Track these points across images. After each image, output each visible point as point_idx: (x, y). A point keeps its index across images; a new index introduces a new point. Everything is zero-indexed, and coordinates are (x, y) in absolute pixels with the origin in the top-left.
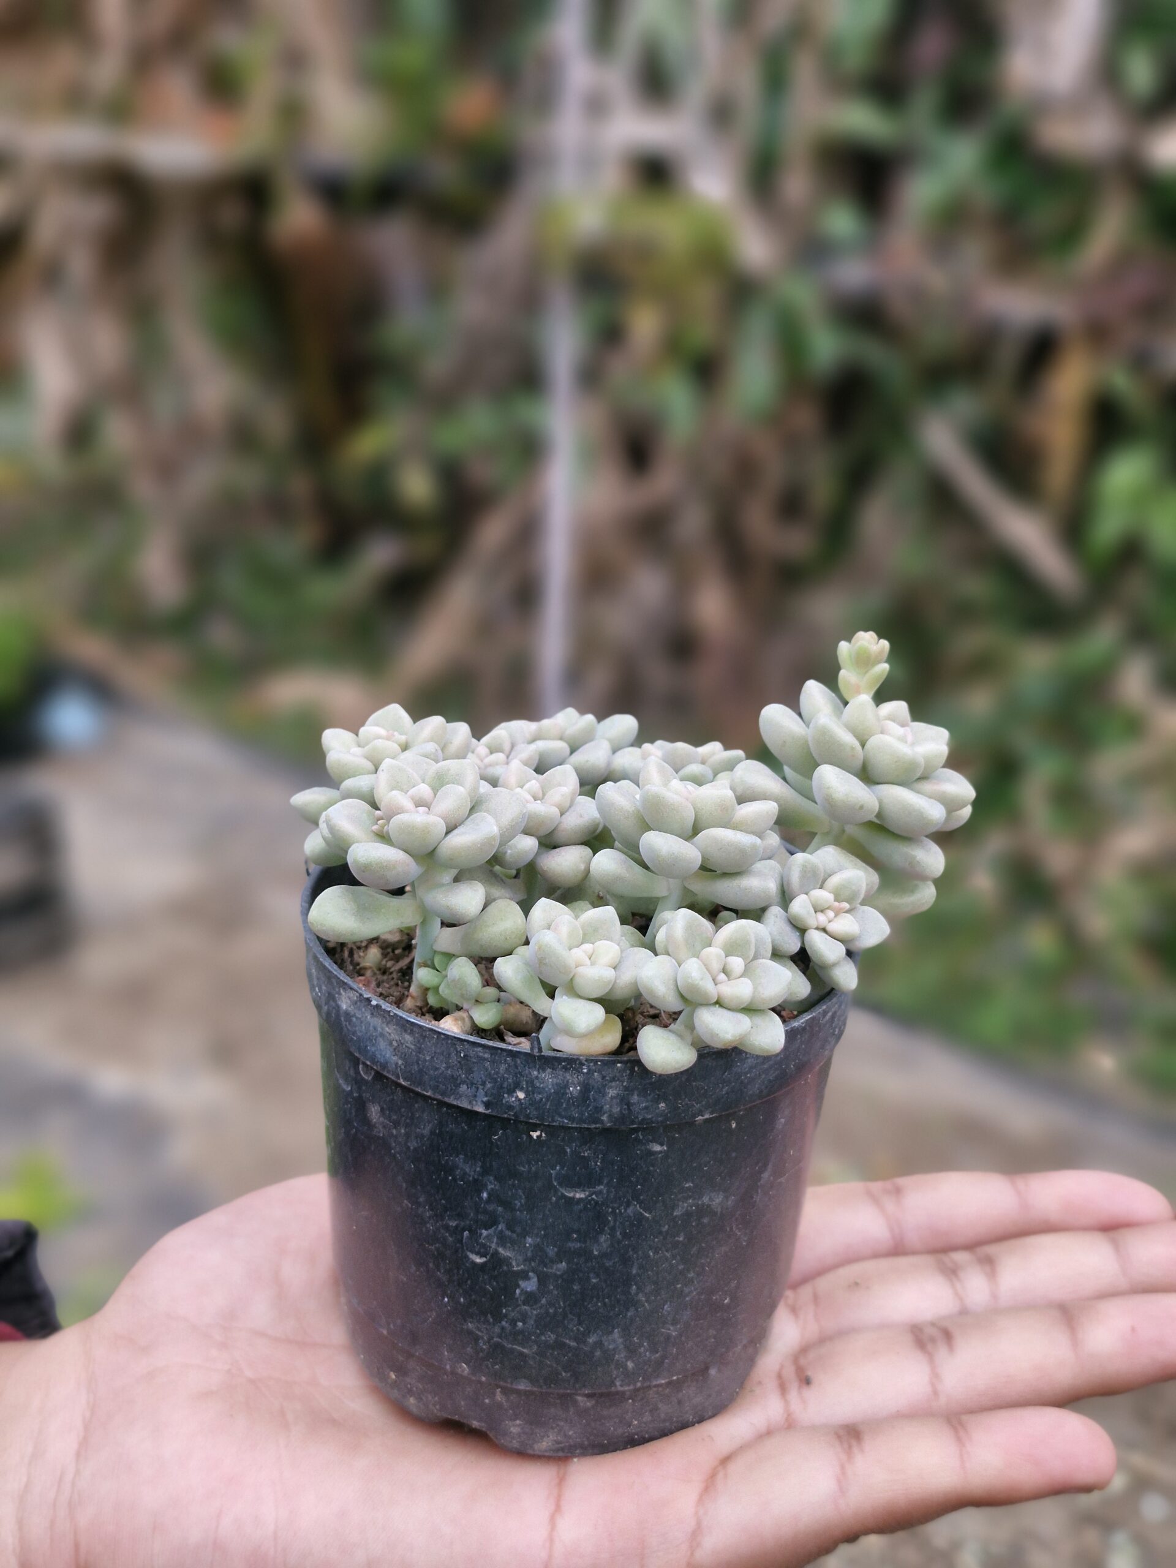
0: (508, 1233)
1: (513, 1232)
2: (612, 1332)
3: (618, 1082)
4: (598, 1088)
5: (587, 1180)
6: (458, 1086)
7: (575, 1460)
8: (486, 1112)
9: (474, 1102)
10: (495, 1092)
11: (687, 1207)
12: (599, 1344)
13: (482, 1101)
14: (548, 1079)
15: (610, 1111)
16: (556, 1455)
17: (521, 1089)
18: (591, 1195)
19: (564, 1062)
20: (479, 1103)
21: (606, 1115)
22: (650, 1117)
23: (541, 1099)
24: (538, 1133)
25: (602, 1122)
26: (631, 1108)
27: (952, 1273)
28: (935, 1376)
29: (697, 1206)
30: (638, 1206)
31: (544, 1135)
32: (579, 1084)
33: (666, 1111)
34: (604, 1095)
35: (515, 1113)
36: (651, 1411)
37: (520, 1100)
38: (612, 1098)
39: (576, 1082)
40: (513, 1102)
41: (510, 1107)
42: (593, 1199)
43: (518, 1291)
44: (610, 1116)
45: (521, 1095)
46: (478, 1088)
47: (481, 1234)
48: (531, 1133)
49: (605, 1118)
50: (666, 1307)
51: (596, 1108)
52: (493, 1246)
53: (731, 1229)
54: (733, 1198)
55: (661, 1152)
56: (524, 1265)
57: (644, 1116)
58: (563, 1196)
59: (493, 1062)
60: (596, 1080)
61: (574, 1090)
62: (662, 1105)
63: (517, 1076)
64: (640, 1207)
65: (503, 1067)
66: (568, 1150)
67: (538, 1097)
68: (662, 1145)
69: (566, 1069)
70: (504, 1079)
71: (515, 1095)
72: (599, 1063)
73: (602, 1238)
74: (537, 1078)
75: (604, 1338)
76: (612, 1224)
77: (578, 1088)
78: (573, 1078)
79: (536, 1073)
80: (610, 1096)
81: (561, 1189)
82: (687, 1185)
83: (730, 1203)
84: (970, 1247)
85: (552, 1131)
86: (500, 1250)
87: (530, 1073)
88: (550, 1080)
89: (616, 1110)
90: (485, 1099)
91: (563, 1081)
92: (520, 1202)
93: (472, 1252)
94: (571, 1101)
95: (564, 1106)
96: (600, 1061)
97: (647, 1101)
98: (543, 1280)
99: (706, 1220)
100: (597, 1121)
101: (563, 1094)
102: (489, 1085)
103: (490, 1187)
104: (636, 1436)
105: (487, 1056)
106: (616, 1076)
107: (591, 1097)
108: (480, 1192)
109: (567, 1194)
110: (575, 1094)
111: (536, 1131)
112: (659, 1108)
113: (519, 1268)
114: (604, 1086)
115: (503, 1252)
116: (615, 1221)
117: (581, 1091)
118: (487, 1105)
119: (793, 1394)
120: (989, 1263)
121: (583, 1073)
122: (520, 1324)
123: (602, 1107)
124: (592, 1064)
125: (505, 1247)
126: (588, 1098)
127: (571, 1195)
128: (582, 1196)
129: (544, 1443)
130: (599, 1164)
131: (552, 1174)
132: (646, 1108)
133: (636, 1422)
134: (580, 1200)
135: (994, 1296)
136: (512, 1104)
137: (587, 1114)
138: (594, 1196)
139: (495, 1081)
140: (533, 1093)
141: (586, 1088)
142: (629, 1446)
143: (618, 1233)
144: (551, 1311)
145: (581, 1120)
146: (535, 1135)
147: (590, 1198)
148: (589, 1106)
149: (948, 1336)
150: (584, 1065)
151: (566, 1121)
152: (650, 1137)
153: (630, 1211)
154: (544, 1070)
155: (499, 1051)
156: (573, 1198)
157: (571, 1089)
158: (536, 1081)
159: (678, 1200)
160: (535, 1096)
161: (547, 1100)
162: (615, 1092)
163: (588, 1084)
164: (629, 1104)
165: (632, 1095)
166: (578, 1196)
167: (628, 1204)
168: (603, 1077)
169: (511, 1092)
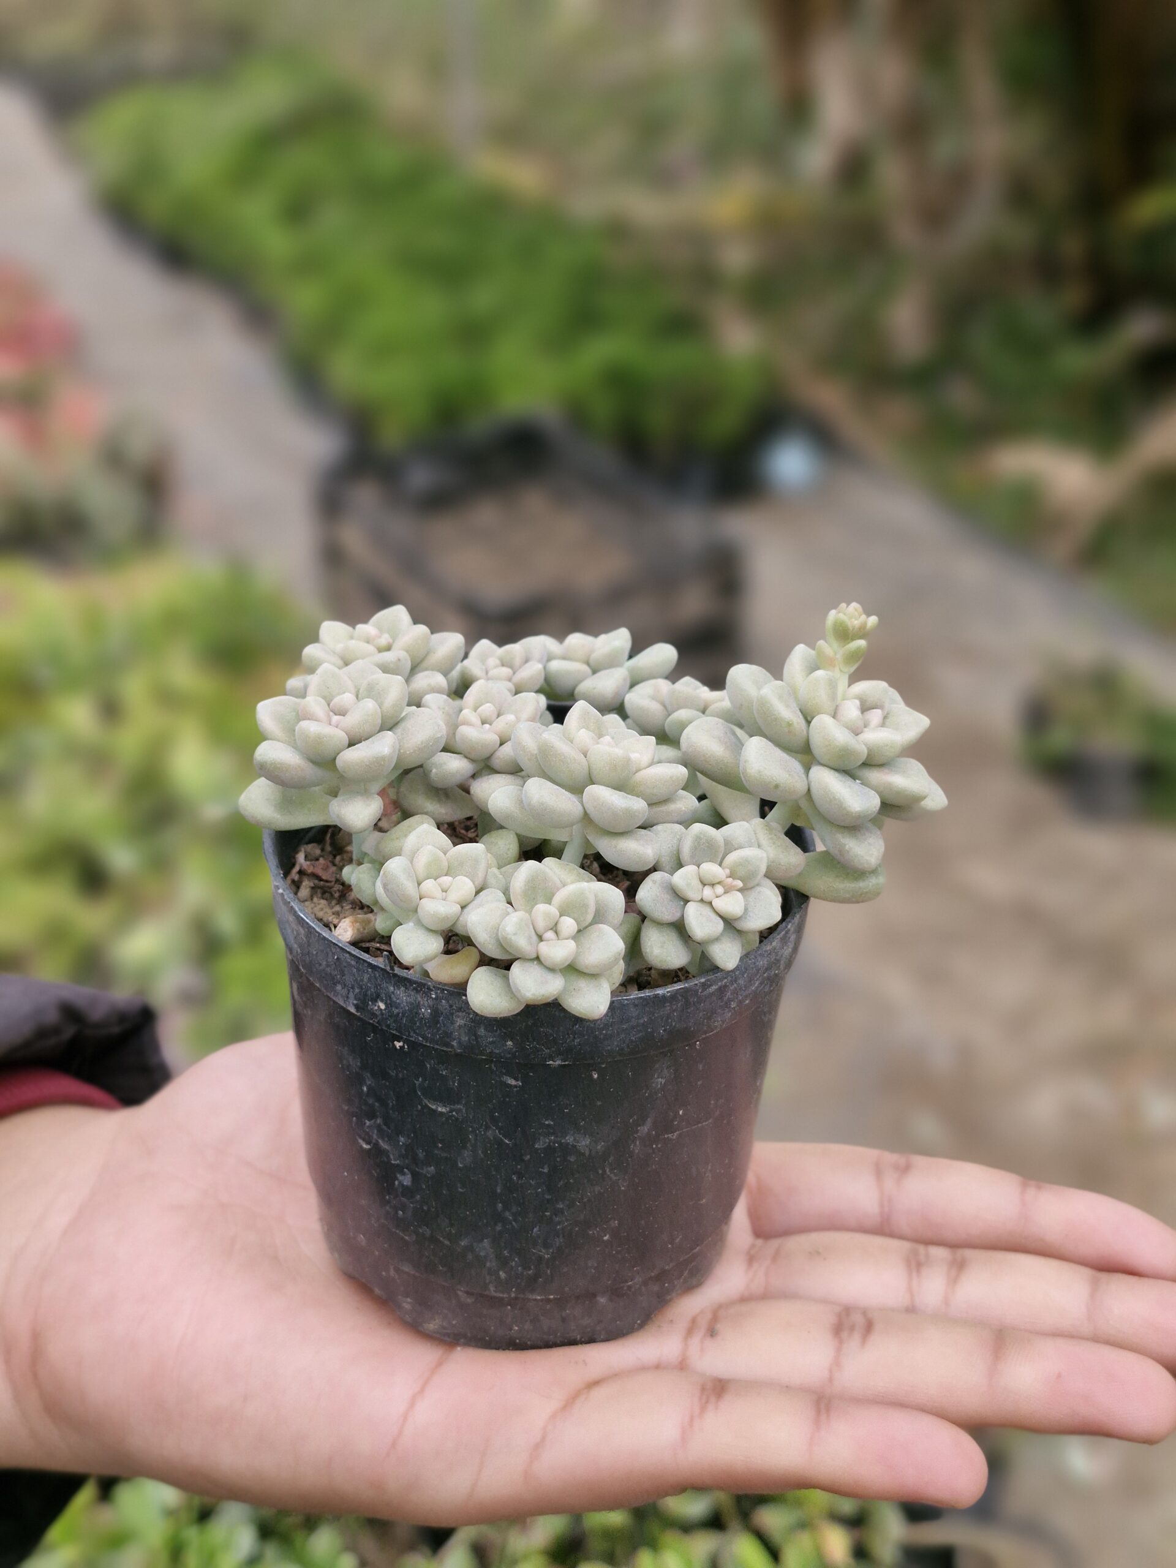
0: (384, 1127)
1: (389, 1128)
2: (482, 1241)
3: (464, 1013)
4: (446, 1014)
5: (447, 1097)
6: (335, 984)
7: (459, 1348)
8: (356, 1013)
9: (347, 1003)
10: (362, 997)
11: (549, 1143)
12: (470, 1248)
13: (353, 1004)
14: (403, 996)
15: (460, 1039)
16: (442, 1338)
17: (382, 1001)
18: (451, 1111)
19: (415, 984)
20: (351, 1004)
21: (455, 1041)
22: (497, 1051)
23: (398, 1014)
24: (401, 1044)
25: (452, 1046)
26: (479, 1040)
27: (915, 1266)
28: (837, 1363)
29: (561, 1144)
30: (497, 1131)
31: (406, 1047)
32: (429, 1007)
33: (514, 1050)
34: (452, 1023)
35: (379, 1021)
36: (531, 1321)
37: (381, 1009)
38: (460, 1027)
39: (426, 1005)
40: (376, 1010)
41: (374, 1015)
42: (453, 1116)
43: (396, 1183)
44: (460, 1043)
45: (382, 1006)
46: (349, 990)
47: (365, 1124)
48: (396, 1042)
49: (454, 1043)
50: (535, 1230)
51: (445, 1033)
52: (375, 1136)
53: (604, 1171)
54: (603, 1143)
55: (516, 1086)
56: (400, 1161)
57: (492, 1050)
58: (426, 1106)
59: (358, 970)
60: (444, 1007)
61: (426, 1012)
62: (510, 1043)
63: (377, 988)
64: (499, 1132)
65: (366, 977)
66: (428, 1066)
67: (396, 1011)
68: (516, 1079)
69: (418, 992)
70: (368, 989)
71: (377, 1004)
72: (446, 992)
73: (466, 1153)
74: (393, 993)
75: (475, 1244)
76: (473, 1142)
77: (429, 1011)
78: (423, 1000)
79: (392, 988)
80: (458, 1024)
81: (425, 1100)
82: (547, 1123)
83: (599, 1147)
84: (953, 1245)
85: (413, 1045)
86: (380, 1141)
87: (387, 988)
88: (405, 998)
89: (465, 1039)
90: (355, 1002)
91: (415, 1001)
92: (392, 1103)
93: (361, 1138)
94: (424, 1022)
95: (418, 1024)
96: (446, 990)
97: (494, 1036)
98: (415, 1176)
99: (572, 1159)
100: (447, 1045)
101: (416, 1013)
102: (357, 990)
103: (369, 1083)
104: (518, 1341)
105: (353, 963)
106: (462, 1008)
107: (441, 1021)
108: (361, 1085)
109: (430, 1106)
110: (427, 1016)
111: (399, 1042)
112: (506, 1045)
113: (396, 1162)
114: (452, 1014)
115: (382, 1144)
116: (476, 1140)
117: (431, 1014)
118: (357, 1007)
119: (695, 1341)
120: (959, 1267)
121: (431, 998)
122: (400, 1213)
123: (451, 1033)
124: (439, 992)
125: (383, 1140)
126: (438, 1022)
127: (434, 1107)
128: (444, 1110)
129: (431, 1325)
130: (456, 1084)
131: (415, 1084)
132: (493, 1042)
133: (517, 1328)
134: (441, 1113)
135: (946, 1302)
136: (375, 1011)
137: (438, 1037)
138: (454, 1113)
139: (361, 987)
140: (391, 1006)
141: (436, 1013)
142: (511, 1348)
143: (480, 1152)
144: (425, 1208)
145: (432, 1041)
146: (398, 1045)
147: (450, 1114)
148: (439, 1029)
149: (869, 1327)
150: (432, 991)
151: (421, 1039)
152: (504, 1071)
153: (489, 1133)
154: (399, 988)
155: (362, 961)
156: (435, 1111)
157: (423, 1010)
158: (392, 996)
159: (540, 1134)
160: (393, 1009)
161: (403, 1015)
162: (462, 1021)
163: (437, 1009)
164: (477, 1037)
165: (480, 1028)
166: (440, 1109)
167: (487, 1128)
168: (451, 1006)
169: (375, 1001)
